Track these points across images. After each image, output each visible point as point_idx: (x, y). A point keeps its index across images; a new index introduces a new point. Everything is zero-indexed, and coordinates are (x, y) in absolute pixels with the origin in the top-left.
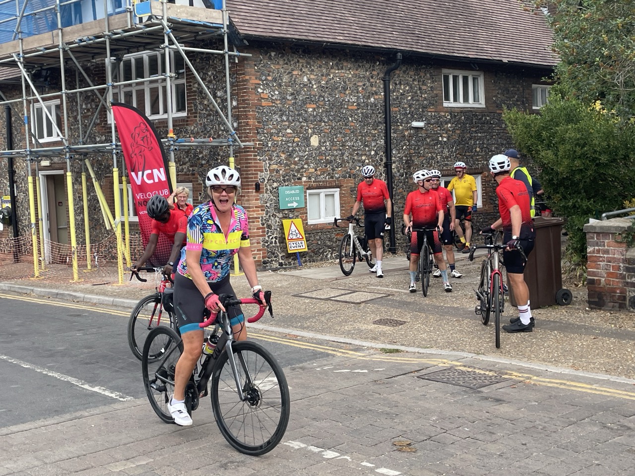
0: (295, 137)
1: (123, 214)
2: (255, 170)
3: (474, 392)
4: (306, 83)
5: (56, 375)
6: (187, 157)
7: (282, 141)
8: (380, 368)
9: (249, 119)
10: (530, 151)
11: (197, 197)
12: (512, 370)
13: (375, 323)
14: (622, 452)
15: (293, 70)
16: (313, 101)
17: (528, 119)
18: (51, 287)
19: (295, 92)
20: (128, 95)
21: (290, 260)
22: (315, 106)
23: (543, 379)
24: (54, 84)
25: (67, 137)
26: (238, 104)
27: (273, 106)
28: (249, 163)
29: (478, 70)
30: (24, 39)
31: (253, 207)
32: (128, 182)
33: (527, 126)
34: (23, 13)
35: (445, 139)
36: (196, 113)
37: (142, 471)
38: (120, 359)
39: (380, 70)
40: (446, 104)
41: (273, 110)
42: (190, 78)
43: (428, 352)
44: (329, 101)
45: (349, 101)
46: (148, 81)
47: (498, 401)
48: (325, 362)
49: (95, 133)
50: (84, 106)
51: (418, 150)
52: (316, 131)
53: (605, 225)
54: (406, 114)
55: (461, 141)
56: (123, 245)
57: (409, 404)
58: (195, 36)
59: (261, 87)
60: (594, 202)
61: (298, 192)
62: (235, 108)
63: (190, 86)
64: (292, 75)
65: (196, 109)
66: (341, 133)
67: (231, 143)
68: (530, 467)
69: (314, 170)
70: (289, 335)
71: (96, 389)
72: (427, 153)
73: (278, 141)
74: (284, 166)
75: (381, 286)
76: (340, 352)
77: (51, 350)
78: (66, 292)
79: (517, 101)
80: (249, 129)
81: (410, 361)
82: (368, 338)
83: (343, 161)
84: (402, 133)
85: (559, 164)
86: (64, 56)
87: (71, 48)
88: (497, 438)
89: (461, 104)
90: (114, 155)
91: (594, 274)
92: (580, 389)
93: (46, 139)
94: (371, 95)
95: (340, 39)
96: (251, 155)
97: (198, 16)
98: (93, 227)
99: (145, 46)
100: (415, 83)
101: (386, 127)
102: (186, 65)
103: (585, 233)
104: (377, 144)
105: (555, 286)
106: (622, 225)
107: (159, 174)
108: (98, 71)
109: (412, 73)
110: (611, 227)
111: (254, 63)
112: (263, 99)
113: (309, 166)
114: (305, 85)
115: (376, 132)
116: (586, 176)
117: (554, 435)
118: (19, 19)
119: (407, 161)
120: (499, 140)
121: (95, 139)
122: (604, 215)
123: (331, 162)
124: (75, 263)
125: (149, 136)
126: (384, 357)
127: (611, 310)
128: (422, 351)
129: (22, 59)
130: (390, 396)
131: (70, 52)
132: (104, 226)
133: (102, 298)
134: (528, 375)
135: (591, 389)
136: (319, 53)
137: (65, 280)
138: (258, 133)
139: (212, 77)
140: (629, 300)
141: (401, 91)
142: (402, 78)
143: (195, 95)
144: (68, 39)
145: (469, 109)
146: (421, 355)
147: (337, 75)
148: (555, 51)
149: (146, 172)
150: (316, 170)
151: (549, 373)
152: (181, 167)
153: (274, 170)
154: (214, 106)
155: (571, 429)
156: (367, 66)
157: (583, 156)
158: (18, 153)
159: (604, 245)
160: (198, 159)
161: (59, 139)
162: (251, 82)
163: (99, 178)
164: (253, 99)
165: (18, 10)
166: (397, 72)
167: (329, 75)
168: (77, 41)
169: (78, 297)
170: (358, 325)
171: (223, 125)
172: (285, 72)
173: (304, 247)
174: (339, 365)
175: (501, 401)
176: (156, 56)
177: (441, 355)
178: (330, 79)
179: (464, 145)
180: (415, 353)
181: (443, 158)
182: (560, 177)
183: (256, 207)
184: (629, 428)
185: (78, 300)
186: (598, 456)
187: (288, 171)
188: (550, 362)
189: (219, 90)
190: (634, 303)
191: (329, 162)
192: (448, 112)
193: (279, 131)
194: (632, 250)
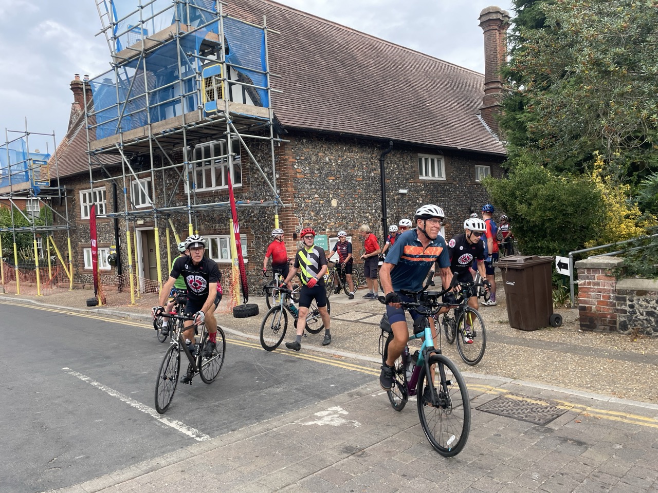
0: (320, 200)
2: (293, 224)
3: (547, 431)
4: (327, 162)
5: (138, 405)
6: (242, 216)
7: (312, 203)
9: (289, 187)
11: (250, 244)
15: (318, 152)
16: (332, 175)
18: (143, 313)
19: (320, 168)
22: (334, 178)
24: (146, 166)
25: (155, 203)
26: (281, 176)
27: (305, 178)
28: (289, 219)
29: (441, 155)
30: (124, 133)
31: (292, 251)
34: (123, 114)
35: (421, 202)
36: (249, 184)
39: (378, 154)
40: (421, 178)
41: (305, 181)
42: (245, 159)
44: (343, 174)
45: (357, 175)
47: (580, 444)
49: (176, 199)
50: (168, 182)
51: (403, 209)
52: (335, 196)
53: (595, 262)
54: (395, 184)
58: (249, 128)
59: (297, 164)
61: (323, 239)
62: (277, 179)
63: (245, 164)
64: (318, 156)
65: (249, 181)
66: (352, 197)
67: (276, 204)
69: (334, 224)
70: (334, 355)
71: (174, 424)
72: (409, 211)
73: (309, 203)
74: (314, 221)
79: (466, 176)
80: (288, 194)
83: (354, 216)
84: (393, 197)
86: (152, 146)
87: (157, 138)
89: (430, 178)
90: (190, 214)
91: (585, 302)
93: (141, 205)
94: (371, 171)
95: (351, 131)
96: (290, 213)
97: (251, 111)
99: (211, 137)
100: (401, 163)
101: (382, 193)
104: (376, 205)
105: (548, 312)
106: (611, 262)
108: (178, 156)
109: (398, 156)
110: (601, 263)
111: (291, 147)
112: (298, 173)
113: (330, 220)
114: (327, 164)
115: (375, 196)
118: (120, 118)
119: (396, 217)
121: (176, 203)
122: (570, 253)
123: (345, 218)
127: (602, 332)
129: (122, 147)
131: (156, 141)
134: (581, 406)
138: (295, 197)
140: (619, 324)
141: (392, 168)
142: (392, 159)
143: (248, 171)
144: (155, 131)
145: (436, 181)
147: (349, 156)
150: (335, 223)
151: (597, 402)
153: (306, 223)
154: (263, 178)
156: (369, 150)
158: (120, 215)
159: (595, 278)
160: (251, 217)
161: (150, 205)
162: (289, 160)
163: (178, 232)
164: (291, 173)
165: (119, 112)
166: (389, 155)
167: (344, 156)
168: (162, 132)
171: (269, 192)
172: (313, 154)
175: (582, 443)
176: (219, 144)
177: (478, 379)
178: (344, 159)
183: (294, 251)
187: (316, 224)
188: (587, 388)
189: (266, 167)
190: (624, 326)
191: (344, 218)
192: (422, 183)
193: (310, 196)
194: (621, 282)
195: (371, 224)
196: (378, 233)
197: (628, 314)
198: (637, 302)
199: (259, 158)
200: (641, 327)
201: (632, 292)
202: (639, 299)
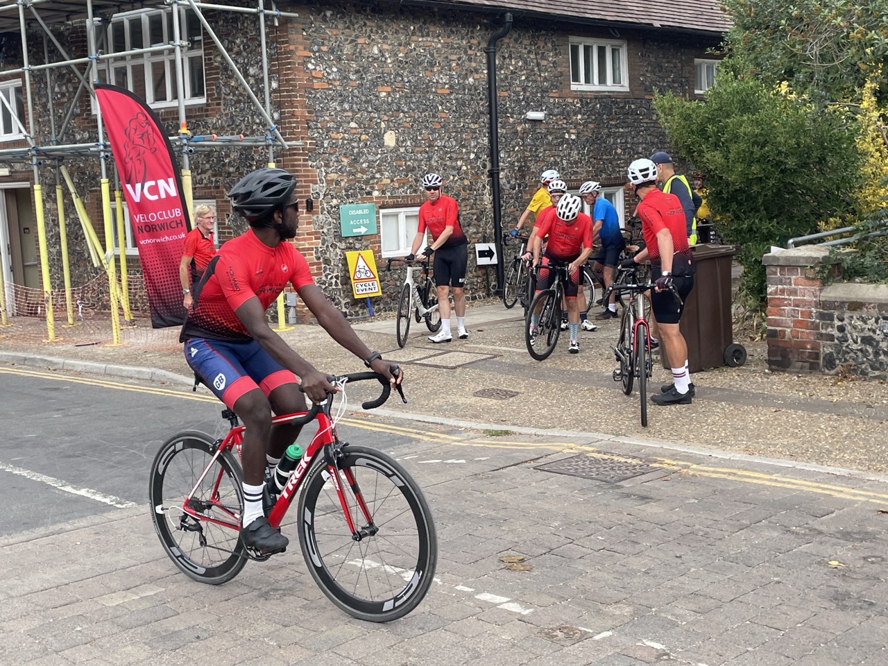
0: (361, 134)
1: (117, 245)
2: (305, 181)
3: (612, 488)
4: (376, 56)
5: (24, 473)
6: (208, 162)
7: (343, 138)
8: (482, 456)
9: (296, 107)
10: (690, 152)
11: (224, 220)
12: (664, 456)
13: (476, 394)
14: (810, 565)
15: (357, 37)
16: (386, 82)
17: (689, 108)
18: (16, 350)
19: (361, 69)
20: (121, 73)
21: (357, 309)
22: (389, 89)
23: (706, 468)
24: (12, 56)
25: (32, 134)
26: (279, 86)
27: (330, 89)
28: (297, 171)
29: (618, 38)
31: (303, 234)
32: (123, 199)
33: (687, 118)
35: (573, 137)
36: (220, 99)
37: (148, 605)
38: (116, 449)
39: (482, 38)
40: (574, 87)
41: (330, 95)
42: (211, 48)
43: (549, 434)
44: (409, 81)
45: (438, 82)
46: (148, 52)
47: (644, 499)
48: (407, 451)
49: (74, 127)
50: (57, 89)
51: (535, 152)
52: (391, 125)
53: (792, 255)
54: (518, 101)
55: (596, 140)
56: (118, 289)
57: (522, 506)
59: (313, 61)
60: (778, 223)
61: (366, 211)
62: (275, 91)
63: (210, 59)
64: (356, 45)
65: (219, 94)
66: (427, 128)
67: (270, 142)
68: (687, 587)
69: (389, 181)
70: (356, 413)
71: (83, 492)
72: (549, 156)
73: (337, 139)
74: (348, 176)
75: (485, 344)
76: (428, 436)
77: (17, 438)
78: (38, 357)
79: (673, 82)
80: (295, 122)
81: (524, 446)
82: (466, 416)
83: (431, 167)
84: (513, 128)
85: (730, 170)
87: (34, 4)
88: (642, 549)
89: (595, 86)
90: (102, 160)
91: (776, 323)
92: (755, 481)
94: (469, 74)
96: (299, 160)
98: (74, 264)
100: (532, 56)
101: (491, 119)
102: (204, 29)
103: (764, 267)
104: (478, 143)
105: (723, 340)
106: (815, 255)
107: (167, 187)
108: (77, 37)
109: (526, 42)
110: (800, 257)
111: (301, 26)
112: (316, 78)
113: (382, 175)
114: (375, 59)
115: (477, 126)
116: (767, 187)
117: (718, 543)
119: (520, 167)
120: (648, 138)
121: (74, 136)
122: (791, 241)
123: (413, 169)
124: (50, 316)
125: (150, 131)
126: (489, 442)
127: (799, 373)
128: (540, 432)
130: (496, 496)
131: (33, 10)
132: (90, 261)
133: (89, 363)
134: (685, 463)
135: (771, 480)
136: (395, 13)
137: (36, 339)
138: (309, 127)
139: (242, 47)
140: (824, 358)
141: (511, 68)
142: (513, 50)
143: (217, 73)
145: (607, 94)
146: (539, 439)
147: (421, 44)
148: (725, 10)
149: (149, 184)
150: (392, 181)
151: (713, 460)
152: (199, 177)
153: (332, 180)
154: (245, 89)
155: (742, 534)
156: (464, 31)
157: (763, 159)
159: (790, 282)
160: (224, 165)
161: (21, 137)
162: (297, 54)
163: (81, 194)
164: (300, 79)
166: (506, 40)
167: (410, 44)
169: (56, 364)
170: (451, 398)
171: (258, 117)
172: (346, 40)
173: (377, 290)
174: (425, 454)
175: (647, 498)
176: (160, 15)
177: (566, 437)
178: (411, 51)
179: (600, 145)
180: (531, 435)
181: (571, 163)
182: (731, 189)
183: (308, 234)
184: (820, 533)
185: (56, 367)
186: (779, 570)
187: (353, 182)
188: (715, 444)
189: (252, 66)
190: (830, 363)
191: (410, 170)
192: (577, 98)
193: (339, 125)
194: (828, 289)
195: (466, 182)
196: (482, 200)
197: (836, 341)
198: (848, 321)
199: (239, 47)
200: (853, 363)
201: (841, 305)
202: (852, 317)
